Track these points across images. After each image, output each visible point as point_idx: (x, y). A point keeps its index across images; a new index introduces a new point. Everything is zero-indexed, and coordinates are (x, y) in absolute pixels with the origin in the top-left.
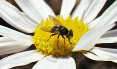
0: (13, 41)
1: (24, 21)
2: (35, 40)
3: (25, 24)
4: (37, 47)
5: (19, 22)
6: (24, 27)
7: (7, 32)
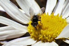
0: (14, 29)
1: (21, 15)
2: (29, 30)
3: (22, 17)
4: (31, 35)
5: (17, 16)
6: (21, 19)
7: (10, 23)
